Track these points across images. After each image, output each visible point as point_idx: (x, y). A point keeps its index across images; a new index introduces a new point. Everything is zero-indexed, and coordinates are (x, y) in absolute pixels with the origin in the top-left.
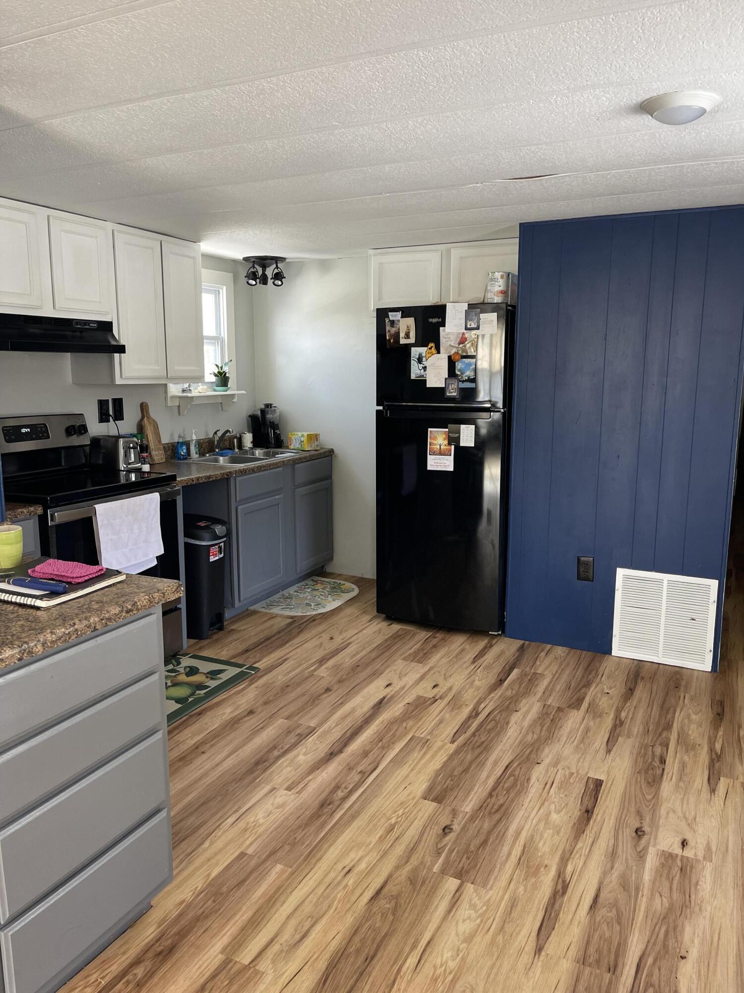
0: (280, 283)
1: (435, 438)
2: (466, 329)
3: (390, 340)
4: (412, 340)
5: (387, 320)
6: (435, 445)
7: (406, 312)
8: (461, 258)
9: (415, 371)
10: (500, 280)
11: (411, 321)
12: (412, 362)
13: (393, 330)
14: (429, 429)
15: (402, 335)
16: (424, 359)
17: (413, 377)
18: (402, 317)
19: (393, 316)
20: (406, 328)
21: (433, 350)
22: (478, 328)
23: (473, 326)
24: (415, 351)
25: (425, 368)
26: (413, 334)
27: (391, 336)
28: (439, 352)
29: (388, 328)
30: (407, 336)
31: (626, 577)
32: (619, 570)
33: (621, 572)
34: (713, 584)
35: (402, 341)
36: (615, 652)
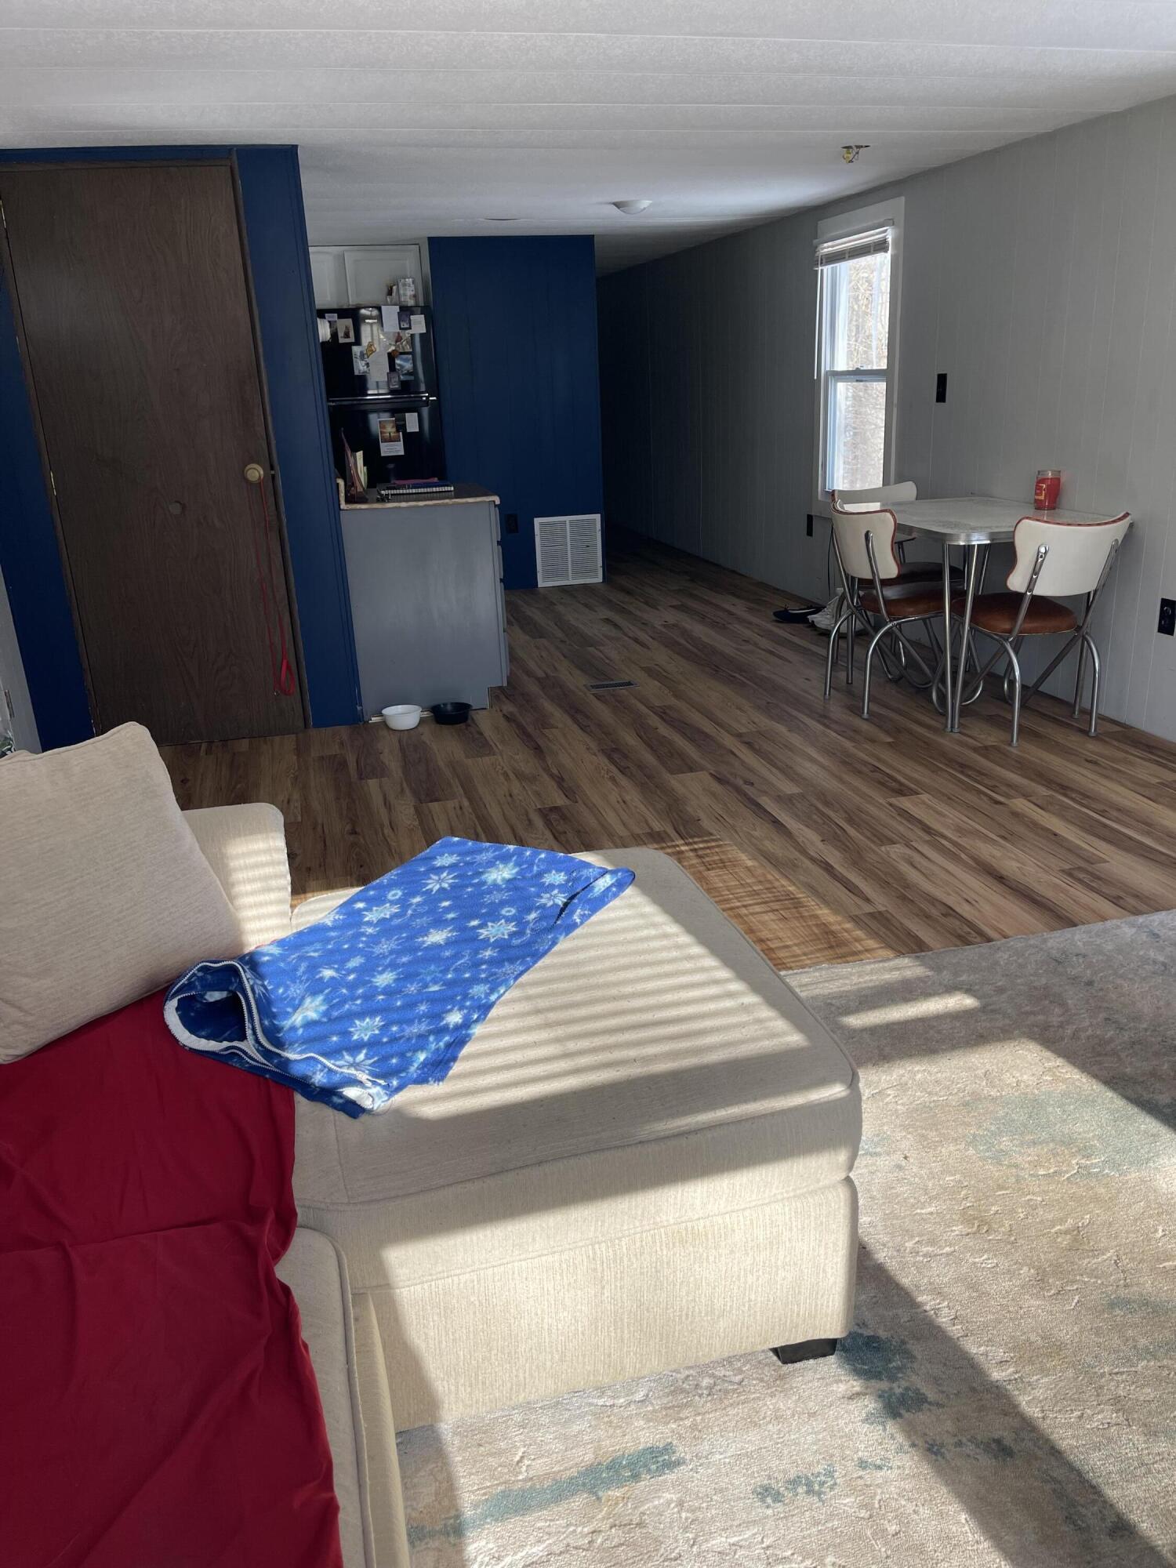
1: (384, 427)
2: (401, 329)
4: (352, 339)
6: (384, 433)
7: (343, 313)
8: (355, 261)
9: (358, 368)
10: (412, 285)
11: (349, 322)
12: (355, 361)
13: (331, 330)
15: (341, 334)
16: (364, 356)
17: (356, 372)
18: (339, 318)
19: (328, 317)
20: (344, 329)
21: (372, 348)
22: (410, 328)
23: (406, 326)
24: (356, 350)
25: (367, 365)
26: (352, 334)
30: (347, 335)
31: (541, 524)
32: (536, 519)
33: (537, 521)
34: (597, 517)
35: (342, 340)
36: (541, 584)
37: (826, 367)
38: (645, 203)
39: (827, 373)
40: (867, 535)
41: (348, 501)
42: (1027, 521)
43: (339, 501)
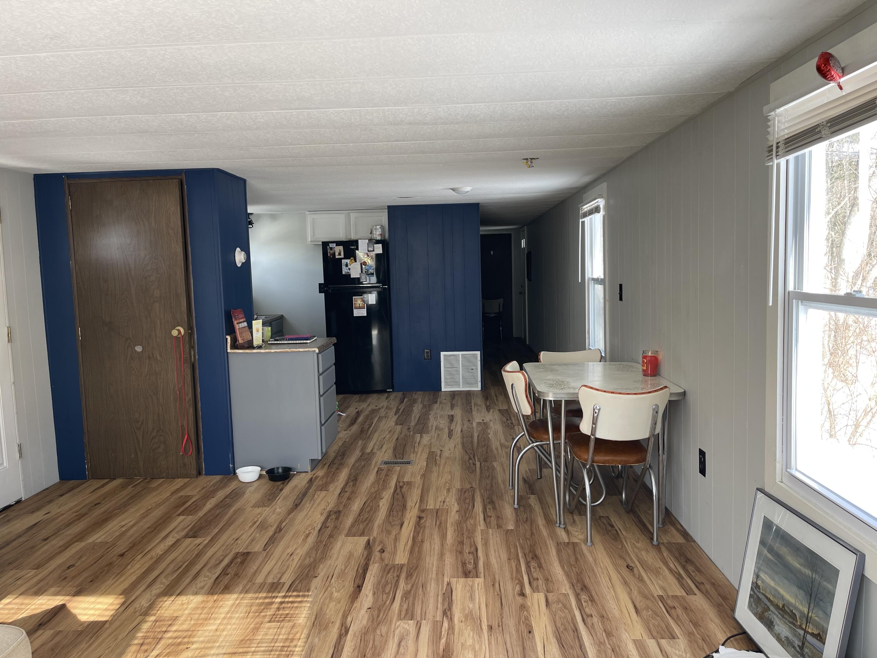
0: (251, 226)
1: (357, 301)
2: (368, 251)
3: (330, 256)
4: (342, 256)
5: (328, 247)
6: (357, 304)
7: (338, 243)
8: (356, 217)
9: (345, 270)
10: (379, 229)
11: (341, 248)
12: (343, 266)
13: (332, 252)
14: (354, 297)
15: (337, 254)
16: (349, 265)
17: (344, 273)
18: (336, 246)
19: (331, 245)
20: (339, 251)
21: (353, 261)
22: (374, 251)
23: (371, 250)
24: (344, 261)
25: (349, 269)
26: (342, 253)
27: (331, 254)
28: (356, 261)
29: (329, 251)
30: (340, 254)
31: (445, 356)
32: (442, 353)
33: (442, 354)
34: (478, 353)
35: (337, 257)
36: (443, 389)
37: (588, 275)
38: (468, 189)
39: (589, 279)
40: (512, 385)
41: (232, 348)
42: (584, 387)
43: (227, 348)
